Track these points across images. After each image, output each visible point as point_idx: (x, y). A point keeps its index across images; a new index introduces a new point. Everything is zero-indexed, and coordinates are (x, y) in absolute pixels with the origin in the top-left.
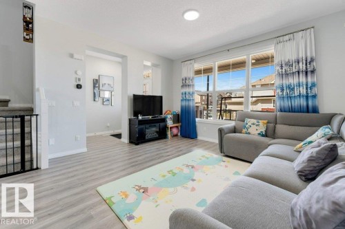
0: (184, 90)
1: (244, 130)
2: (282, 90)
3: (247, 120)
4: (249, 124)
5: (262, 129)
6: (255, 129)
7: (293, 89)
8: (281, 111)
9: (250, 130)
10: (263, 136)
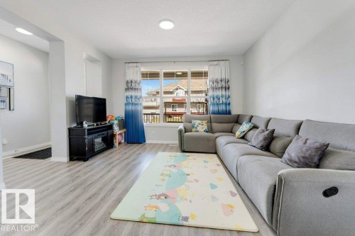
0: (130, 93)
1: (194, 130)
2: (214, 99)
3: (194, 121)
4: (196, 124)
5: (205, 127)
6: (201, 128)
7: (219, 99)
8: (213, 114)
9: (198, 129)
10: (207, 132)
